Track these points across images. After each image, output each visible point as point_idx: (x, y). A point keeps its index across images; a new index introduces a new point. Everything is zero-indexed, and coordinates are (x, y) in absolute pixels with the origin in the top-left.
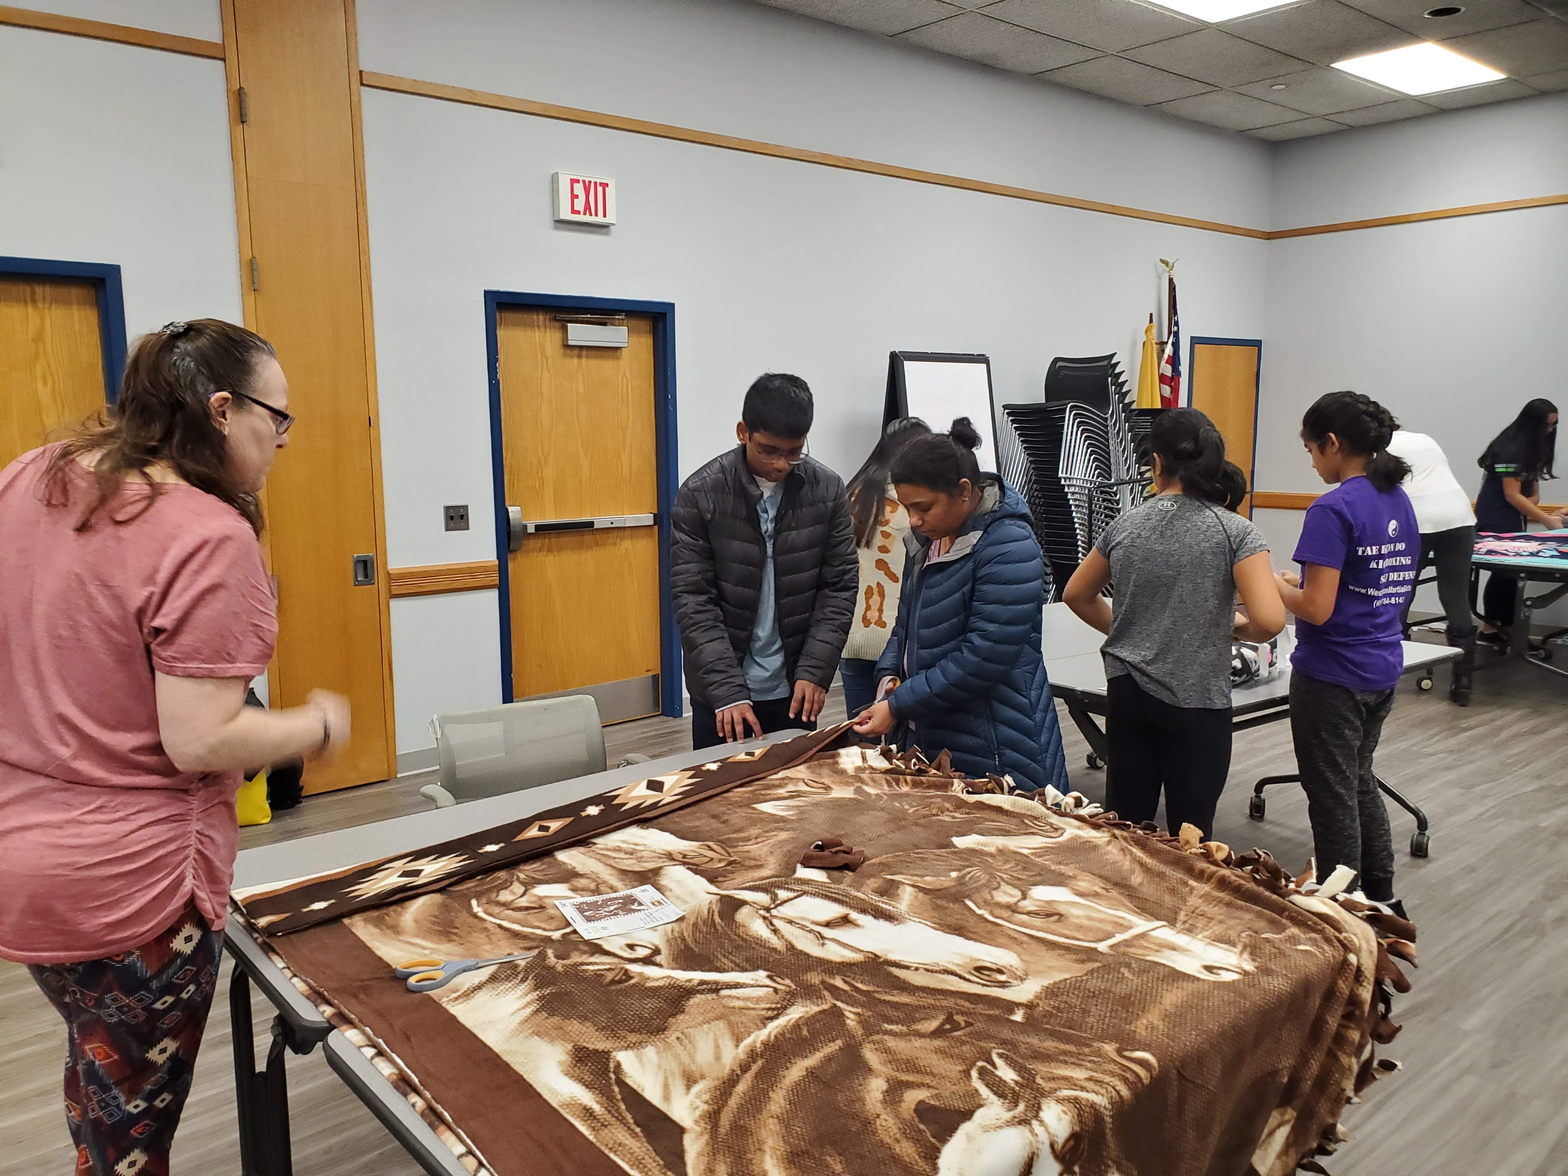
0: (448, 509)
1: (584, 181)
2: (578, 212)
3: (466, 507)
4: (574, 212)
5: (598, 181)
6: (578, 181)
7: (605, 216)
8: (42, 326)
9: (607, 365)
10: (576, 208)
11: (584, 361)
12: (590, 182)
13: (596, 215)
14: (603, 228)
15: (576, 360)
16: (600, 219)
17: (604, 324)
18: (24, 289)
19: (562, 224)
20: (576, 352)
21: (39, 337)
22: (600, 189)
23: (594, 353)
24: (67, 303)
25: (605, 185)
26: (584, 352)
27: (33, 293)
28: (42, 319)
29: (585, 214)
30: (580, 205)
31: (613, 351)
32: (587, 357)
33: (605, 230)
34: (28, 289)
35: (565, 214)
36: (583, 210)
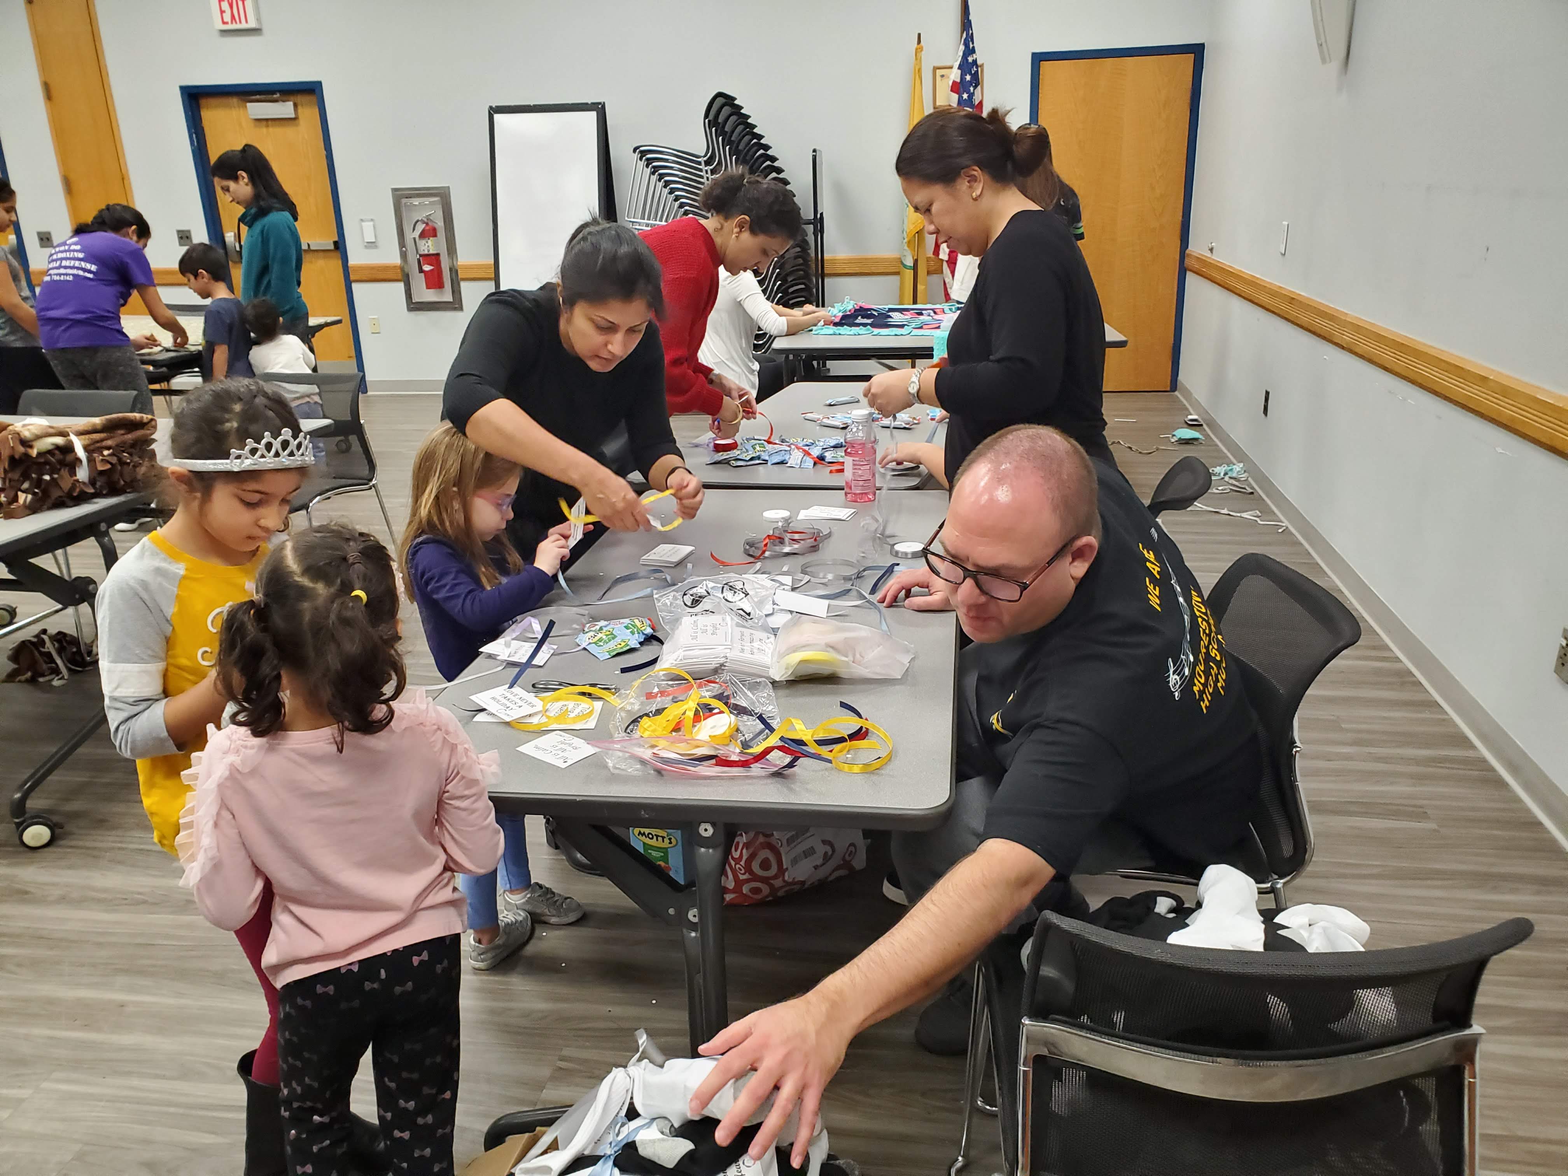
0: (177, 232)
2: (226, 23)
3: (188, 231)
4: (224, 23)
7: (247, 22)
10: (225, 20)
11: (271, 129)
13: (240, 22)
15: (264, 130)
16: (244, 26)
19: (224, 33)
20: (264, 123)
23: (277, 122)
26: (270, 123)
29: (232, 23)
30: (227, 17)
31: (286, 121)
35: (220, 26)
36: (229, 21)
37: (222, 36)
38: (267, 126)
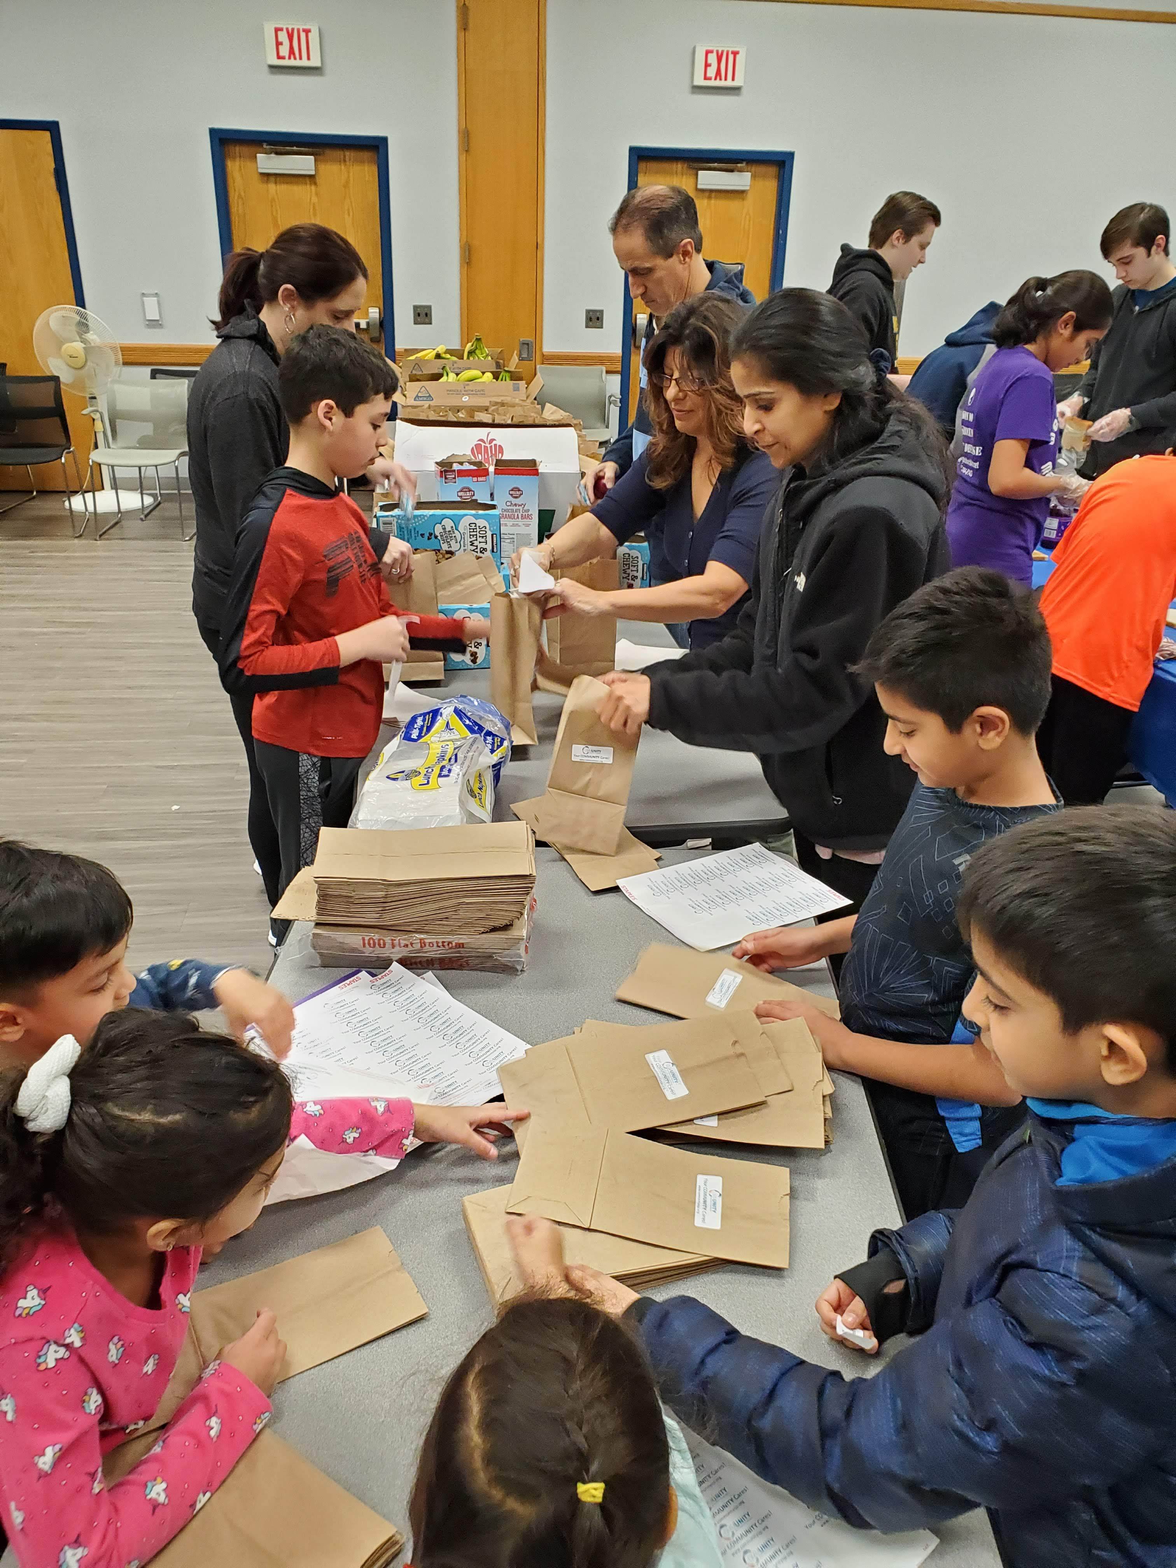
0: (588, 312)
1: (717, 52)
2: (710, 79)
3: (602, 312)
4: (706, 78)
5: (730, 50)
6: (712, 52)
7: (733, 79)
8: (349, 177)
9: (733, 205)
10: (708, 75)
11: (713, 201)
12: (722, 52)
13: (726, 79)
14: (735, 90)
15: (706, 201)
16: (729, 83)
17: (732, 171)
18: (339, 153)
19: (697, 89)
20: (707, 194)
21: (346, 185)
22: (731, 57)
23: (722, 195)
24: (362, 162)
25: (735, 53)
26: (713, 194)
27: (345, 156)
28: (349, 172)
29: (716, 79)
30: (712, 72)
31: (739, 194)
32: (716, 198)
33: (737, 91)
34: (342, 153)
35: (699, 81)
36: (713, 76)
37: (693, 93)
38: (710, 198)
